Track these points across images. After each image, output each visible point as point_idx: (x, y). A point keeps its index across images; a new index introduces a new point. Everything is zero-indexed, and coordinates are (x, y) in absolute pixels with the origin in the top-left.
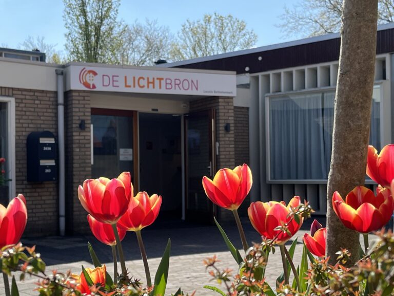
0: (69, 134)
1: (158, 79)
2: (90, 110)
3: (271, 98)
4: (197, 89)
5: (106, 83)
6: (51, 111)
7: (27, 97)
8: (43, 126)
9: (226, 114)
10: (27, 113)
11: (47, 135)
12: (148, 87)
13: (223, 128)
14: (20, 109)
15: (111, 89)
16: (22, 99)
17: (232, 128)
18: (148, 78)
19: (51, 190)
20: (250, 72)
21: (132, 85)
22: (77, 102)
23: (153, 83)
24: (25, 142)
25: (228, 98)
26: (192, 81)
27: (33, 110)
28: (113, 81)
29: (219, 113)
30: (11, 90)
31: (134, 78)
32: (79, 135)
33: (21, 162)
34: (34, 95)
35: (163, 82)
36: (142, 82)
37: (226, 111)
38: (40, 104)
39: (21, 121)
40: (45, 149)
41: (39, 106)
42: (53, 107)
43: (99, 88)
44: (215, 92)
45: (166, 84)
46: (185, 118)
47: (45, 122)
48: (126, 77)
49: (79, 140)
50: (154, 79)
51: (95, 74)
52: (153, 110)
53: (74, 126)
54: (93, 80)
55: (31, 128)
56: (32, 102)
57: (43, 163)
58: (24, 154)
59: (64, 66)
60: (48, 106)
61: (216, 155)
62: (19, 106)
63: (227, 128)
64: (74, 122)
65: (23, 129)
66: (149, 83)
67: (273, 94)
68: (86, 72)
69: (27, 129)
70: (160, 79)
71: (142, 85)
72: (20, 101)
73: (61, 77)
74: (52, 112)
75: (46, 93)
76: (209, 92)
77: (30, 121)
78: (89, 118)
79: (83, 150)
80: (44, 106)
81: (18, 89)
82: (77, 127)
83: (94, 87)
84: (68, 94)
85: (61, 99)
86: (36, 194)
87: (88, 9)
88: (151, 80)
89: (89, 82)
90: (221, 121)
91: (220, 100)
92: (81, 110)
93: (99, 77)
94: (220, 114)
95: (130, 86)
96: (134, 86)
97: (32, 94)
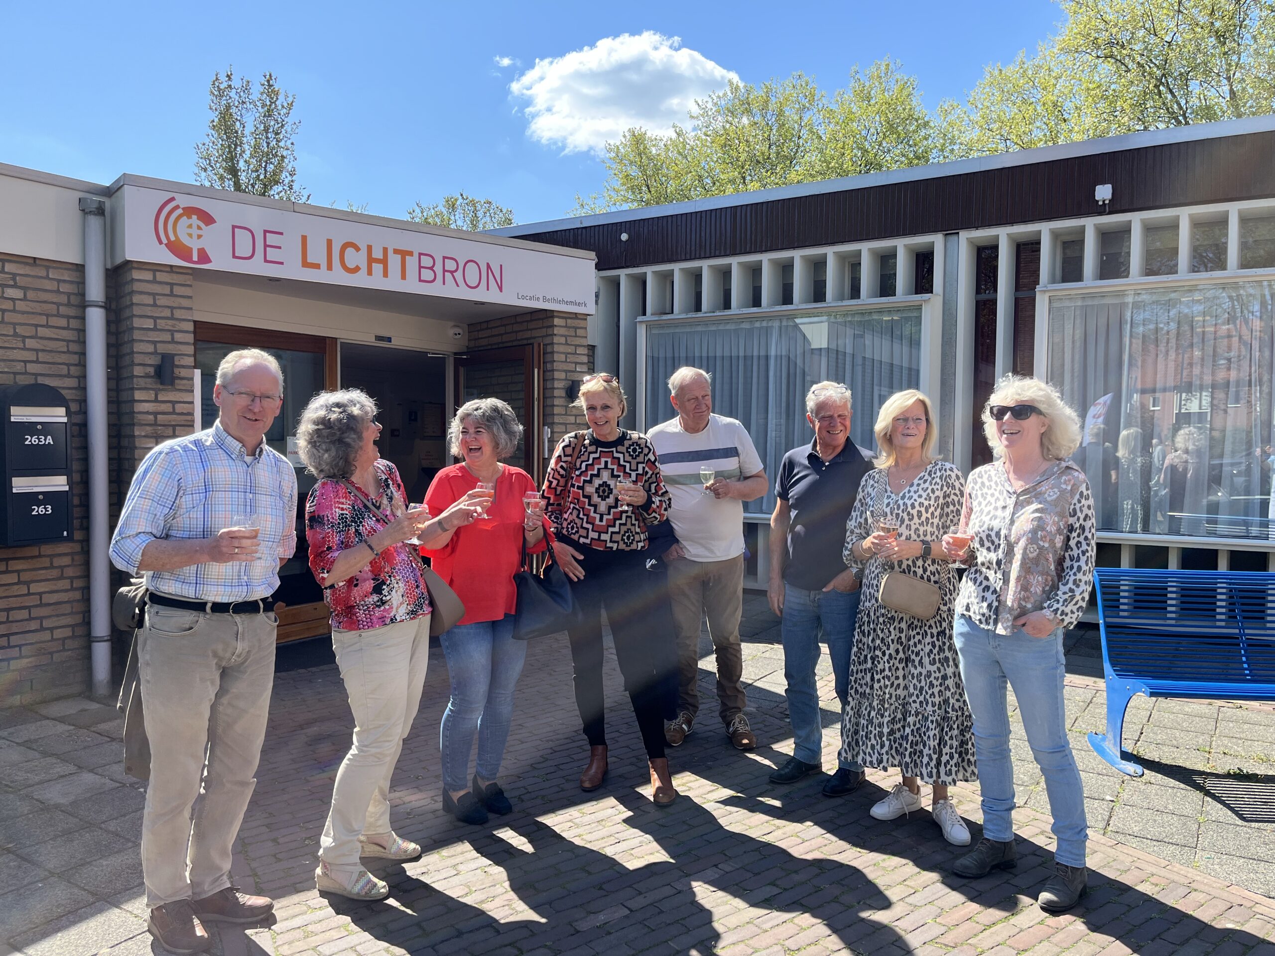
0: (124, 396)
1: (396, 251)
2: (190, 327)
4: (501, 289)
5: (244, 248)
6: (63, 322)
9: (571, 358)
11: (51, 398)
12: (370, 273)
13: (563, 393)
18: (370, 248)
21: (324, 266)
22: (148, 300)
23: (384, 261)
25: (576, 316)
26: (488, 266)
28: (266, 246)
29: (552, 353)
31: (329, 243)
32: (156, 400)
34: (3, 270)
35: (412, 262)
36: (353, 258)
37: (570, 349)
38: (25, 299)
40: (33, 440)
41: (20, 305)
42: (72, 312)
43: (221, 262)
44: (545, 299)
45: (420, 267)
46: (458, 363)
47: (42, 357)
48: (304, 239)
49: (155, 414)
50: (385, 250)
51: (207, 219)
52: (379, 338)
53: (138, 371)
54: (199, 237)
57: (21, 485)
59: (109, 192)
60: (53, 309)
64: (138, 359)
66: (371, 260)
68: (180, 211)
70: (404, 254)
71: (351, 265)
74: (67, 328)
75: (47, 268)
76: (531, 298)
78: (190, 350)
80: (38, 307)
82: (147, 376)
83: (204, 257)
84: (117, 273)
85: (96, 289)
88: (378, 254)
89: (186, 241)
90: (557, 375)
91: (556, 321)
92: (162, 324)
93: (222, 228)
94: (556, 357)
96: (330, 268)
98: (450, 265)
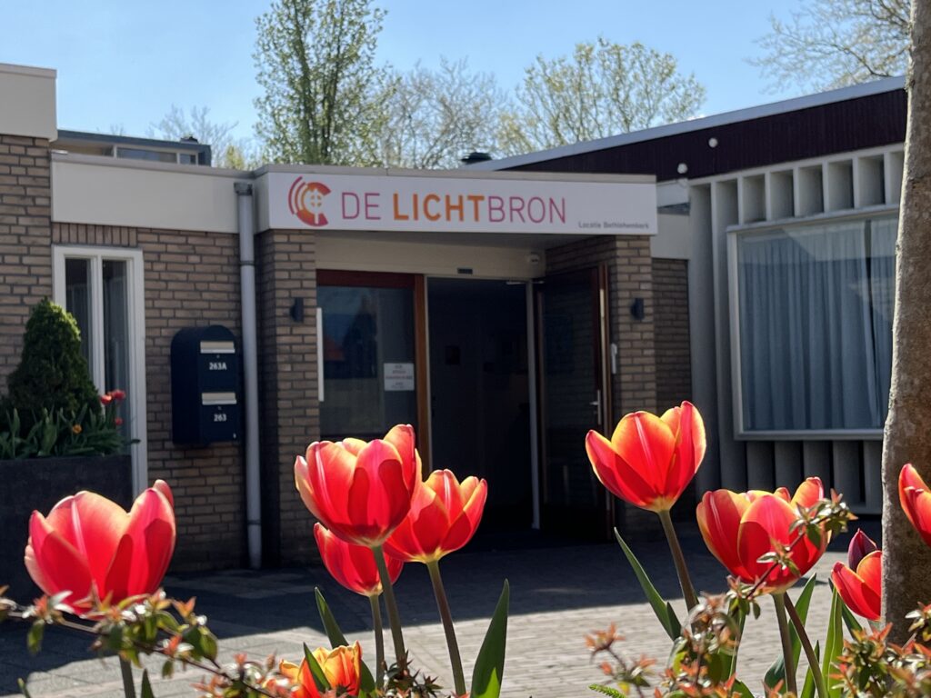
0: (268, 332)
1: (470, 198)
2: (313, 275)
3: (741, 235)
4: (563, 219)
5: (351, 211)
6: (225, 278)
7: (171, 248)
8: (207, 314)
9: (634, 277)
10: (172, 286)
11: (217, 334)
12: (448, 218)
13: (627, 311)
14: (156, 276)
15: (362, 224)
16: (159, 254)
17: (649, 310)
18: (448, 198)
19: (228, 461)
20: (689, 175)
21: (411, 215)
22: (285, 257)
23: (460, 207)
24: (167, 351)
25: (638, 237)
26: (552, 201)
27: (183, 277)
28: (367, 206)
29: (616, 274)
30: (133, 233)
31: (415, 197)
32: (291, 334)
33: (160, 397)
34: (187, 244)
35: (483, 205)
36: (434, 207)
37: (634, 269)
38: (201, 263)
39: (158, 304)
40: (213, 366)
41: (199, 268)
42: (230, 269)
43: (335, 223)
44: (606, 225)
45: (491, 209)
46: (537, 288)
47: (214, 305)
48: (396, 196)
49: (291, 345)
50: (461, 198)
51: (324, 190)
52: (461, 271)
53: (279, 312)
54: (319, 205)
55: (182, 320)
56: (183, 259)
57: (209, 399)
58: (166, 379)
59: (253, 175)
60: (217, 268)
61: (612, 375)
62: (152, 270)
63: (636, 310)
64: (279, 303)
65: (164, 323)
66: (449, 208)
67: (746, 227)
68: (305, 187)
69: (172, 323)
70: (476, 199)
71: (432, 213)
72: (153, 257)
73: (246, 201)
74: (227, 283)
75: (214, 238)
76: (592, 225)
77: (178, 304)
78: (313, 293)
79: (298, 367)
80: (209, 268)
81: (151, 231)
82: (285, 316)
83: (323, 220)
84: (262, 238)
85: (247, 252)
86: (194, 472)
87: (309, 40)
88: (455, 202)
89: (310, 209)
90: (621, 294)
91: (619, 244)
92: (294, 275)
93: (334, 197)
94: (620, 277)
95: (406, 218)
96: (416, 217)
97: (182, 240)
98: (517, 204)
